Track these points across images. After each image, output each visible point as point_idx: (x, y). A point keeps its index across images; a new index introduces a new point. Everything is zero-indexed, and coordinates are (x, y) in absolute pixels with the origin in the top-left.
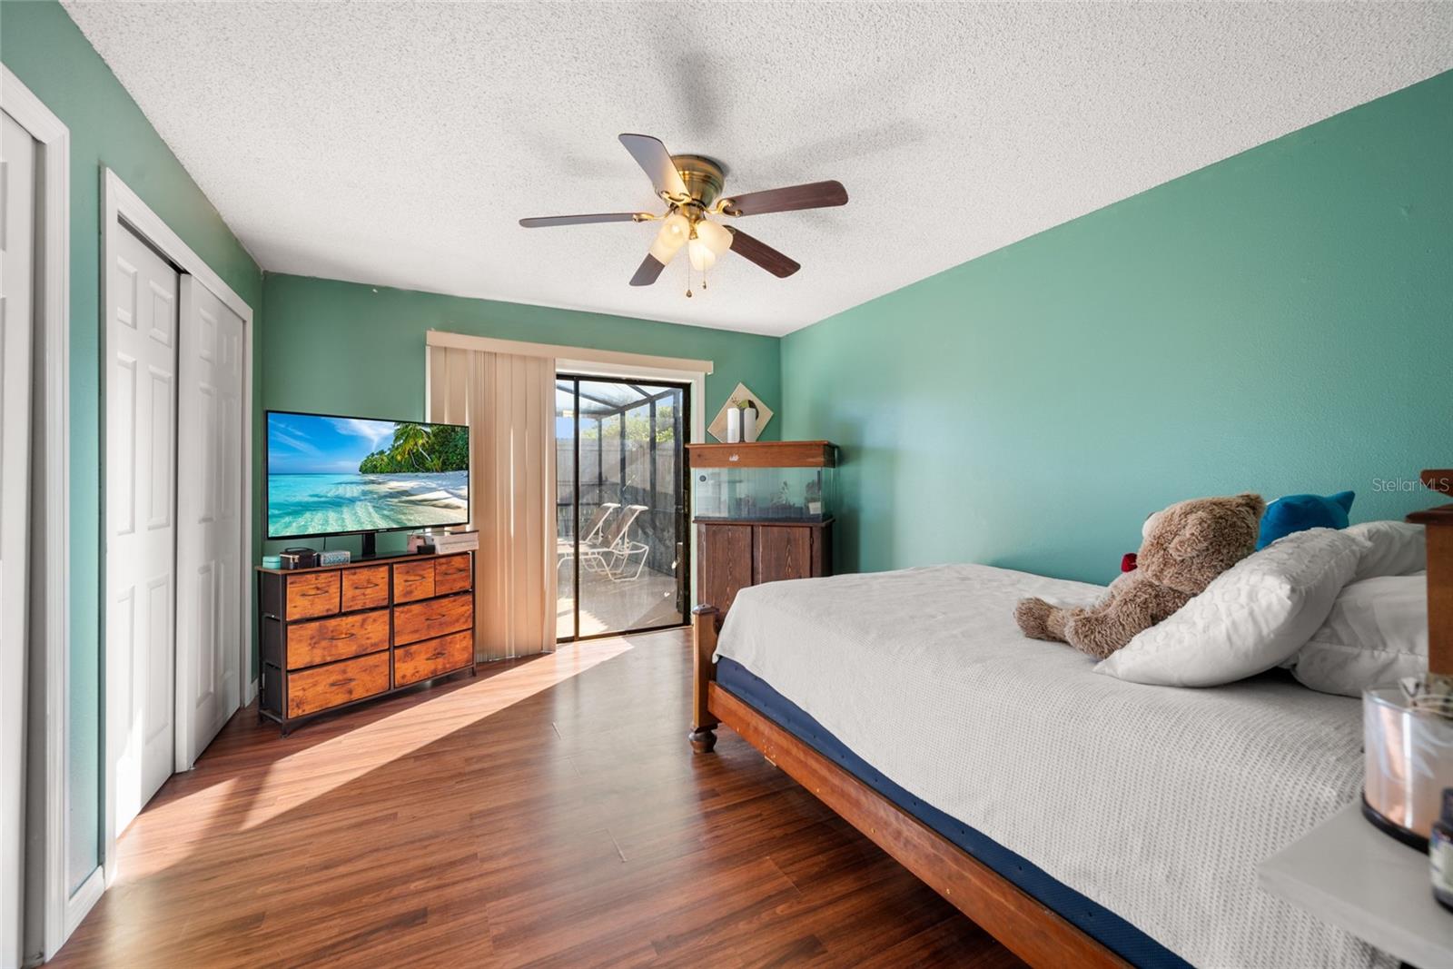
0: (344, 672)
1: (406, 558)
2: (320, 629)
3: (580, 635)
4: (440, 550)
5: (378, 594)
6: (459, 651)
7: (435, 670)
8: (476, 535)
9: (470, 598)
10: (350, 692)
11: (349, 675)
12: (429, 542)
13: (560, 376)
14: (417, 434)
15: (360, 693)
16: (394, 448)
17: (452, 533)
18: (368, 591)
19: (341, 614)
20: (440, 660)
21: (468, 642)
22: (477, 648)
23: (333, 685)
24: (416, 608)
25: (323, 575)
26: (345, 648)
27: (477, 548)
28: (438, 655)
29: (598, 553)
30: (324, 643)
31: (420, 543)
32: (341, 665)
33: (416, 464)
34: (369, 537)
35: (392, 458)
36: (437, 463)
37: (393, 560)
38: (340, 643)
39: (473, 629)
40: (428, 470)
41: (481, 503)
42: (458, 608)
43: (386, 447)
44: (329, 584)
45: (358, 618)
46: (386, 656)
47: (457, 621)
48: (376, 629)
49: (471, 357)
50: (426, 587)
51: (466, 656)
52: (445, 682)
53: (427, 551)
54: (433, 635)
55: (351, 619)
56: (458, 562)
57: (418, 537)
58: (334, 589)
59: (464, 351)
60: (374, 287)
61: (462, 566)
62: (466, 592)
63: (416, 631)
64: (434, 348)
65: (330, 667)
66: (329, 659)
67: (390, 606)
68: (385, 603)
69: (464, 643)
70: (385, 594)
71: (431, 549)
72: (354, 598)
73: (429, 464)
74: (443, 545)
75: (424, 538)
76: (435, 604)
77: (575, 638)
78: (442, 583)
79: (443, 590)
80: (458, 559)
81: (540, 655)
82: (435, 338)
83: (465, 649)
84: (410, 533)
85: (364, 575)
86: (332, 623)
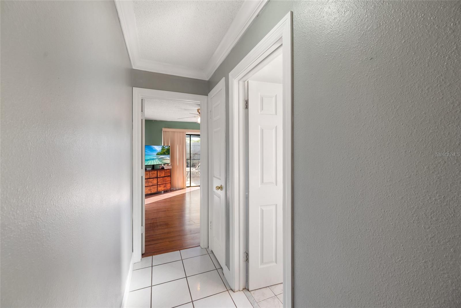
0: (150, 188)
1: (159, 170)
2: (147, 180)
3: (191, 186)
4: (165, 168)
5: (155, 175)
6: (168, 186)
7: (164, 190)
8: (171, 166)
9: (170, 177)
10: (151, 191)
11: (151, 189)
12: (163, 167)
13: (187, 135)
14: (164, 149)
15: (152, 192)
16: (161, 151)
17: (167, 165)
18: (154, 175)
19: (150, 178)
20: (165, 188)
21: (170, 185)
22: (172, 187)
23: (149, 190)
24: (161, 178)
25: (147, 172)
26: (150, 184)
27: (171, 168)
28: (165, 187)
29: (198, 171)
30: (147, 183)
31: (162, 167)
32: (150, 187)
33: (164, 154)
34: (153, 166)
35: (161, 153)
36: (167, 154)
37: (157, 170)
38: (150, 183)
39: (171, 183)
40: (166, 155)
41: (172, 159)
42: (168, 179)
43: (160, 151)
44: (148, 173)
45: (152, 179)
46: (156, 186)
47: (168, 181)
48: (155, 181)
49: (170, 132)
50: (163, 175)
51: (169, 187)
52: (166, 192)
53: (163, 168)
54: (164, 183)
55: (151, 179)
56: (168, 171)
57: (161, 166)
58: (149, 174)
59: (169, 132)
60: (153, 120)
61: (169, 171)
62: (169, 176)
63: (161, 182)
64: (163, 131)
65: (148, 187)
66: (148, 186)
67: (157, 178)
68: (156, 177)
69: (169, 185)
70: (156, 175)
71: (164, 168)
72: (152, 176)
73: (166, 154)
74: (166, 167)
75: (162, 166)
76: (164, 178)
77: (190, 186)
78: (166, 174)
79: (166, 175)
80: (168, 170)
81: (183, 189)
82: (164, 129)
83: (170, 186)
84: (160, 165)
85: (153, 172)
86: (149, 180)
